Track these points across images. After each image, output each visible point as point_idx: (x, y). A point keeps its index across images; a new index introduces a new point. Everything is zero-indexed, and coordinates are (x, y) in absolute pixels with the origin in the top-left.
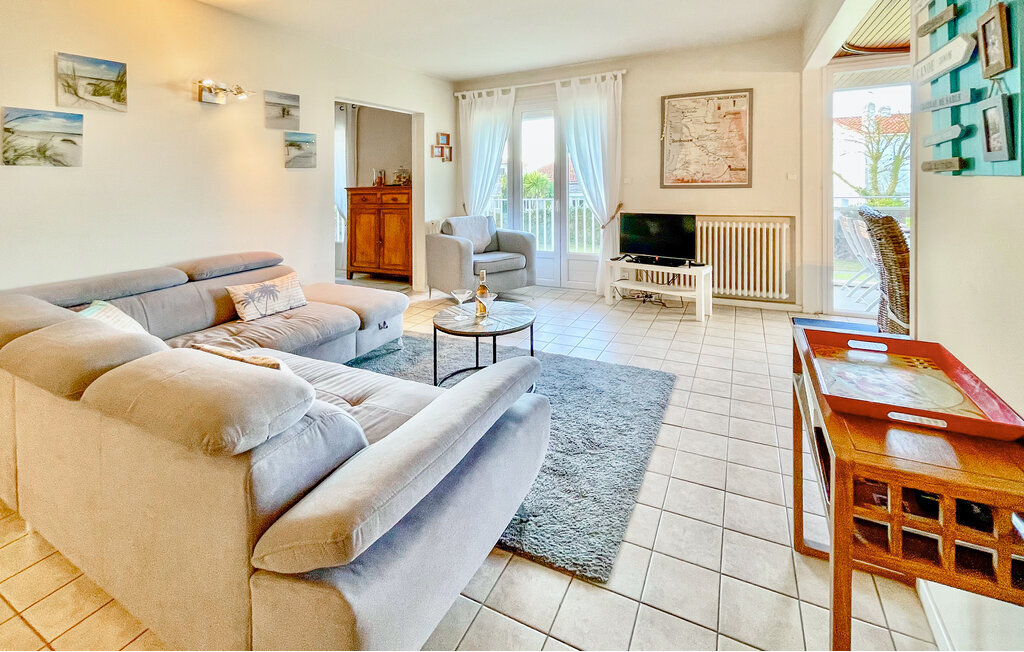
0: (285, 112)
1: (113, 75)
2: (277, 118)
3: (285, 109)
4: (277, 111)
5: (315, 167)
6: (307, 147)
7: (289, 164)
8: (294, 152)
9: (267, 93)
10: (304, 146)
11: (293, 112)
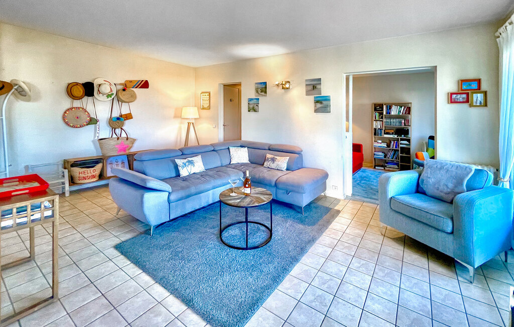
0: (314, 87)
1: (264, 86)
2: (310, 90)
3: (314, 86)
4: (311, 87)
5: (330, 112)
6: (324, 103)
7: (316, 111)
8: (319, 105)
9: (306, 80)
10: (324, 102)
11: (318, 87)
